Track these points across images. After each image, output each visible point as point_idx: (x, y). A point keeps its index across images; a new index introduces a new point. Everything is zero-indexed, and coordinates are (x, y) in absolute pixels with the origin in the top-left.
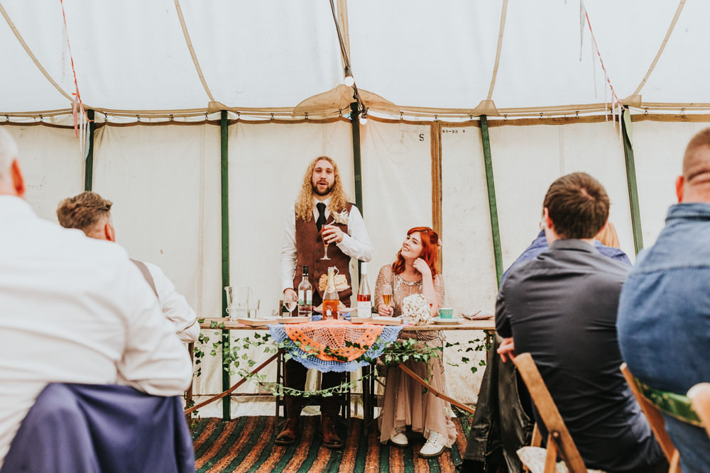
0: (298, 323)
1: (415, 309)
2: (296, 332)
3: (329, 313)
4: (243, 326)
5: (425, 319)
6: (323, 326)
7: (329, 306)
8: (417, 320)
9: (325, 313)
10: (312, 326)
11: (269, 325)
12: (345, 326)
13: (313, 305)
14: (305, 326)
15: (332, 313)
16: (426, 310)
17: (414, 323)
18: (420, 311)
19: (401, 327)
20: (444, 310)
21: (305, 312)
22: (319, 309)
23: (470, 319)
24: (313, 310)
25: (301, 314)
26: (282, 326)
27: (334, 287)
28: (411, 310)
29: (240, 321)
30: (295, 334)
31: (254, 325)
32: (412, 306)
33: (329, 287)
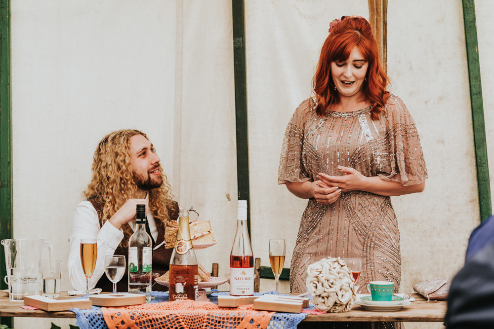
0: (125, 307)
1: (326, 284)
2: (123, 322)
3: (180, 288)
4: (31, 310)
5: (344, 301)
6: (167, 313)
7: (180, 277)
8: (330, 302)
9: (173, 288)
10: (149, 311)
11: (76, 310)
12: (206, 312)
13: (153, 272)
14: (137, 311)
15: (185, 289)
16: (346, 287)
17: (324, 307)
18: (336, 288)
19: (301, 316)
20: (377, 286)
21: (139, 284)
22: (164, 279)
23: (426, 299)
24: (153, 281)
25: (132, 287)
26: (99, 311)
27: (188, 244)
28: (319, 285)
29: (27, 301)
30: (120, 325)
31: (50, 309)
32: (322, 279)
33: (181, 244)
